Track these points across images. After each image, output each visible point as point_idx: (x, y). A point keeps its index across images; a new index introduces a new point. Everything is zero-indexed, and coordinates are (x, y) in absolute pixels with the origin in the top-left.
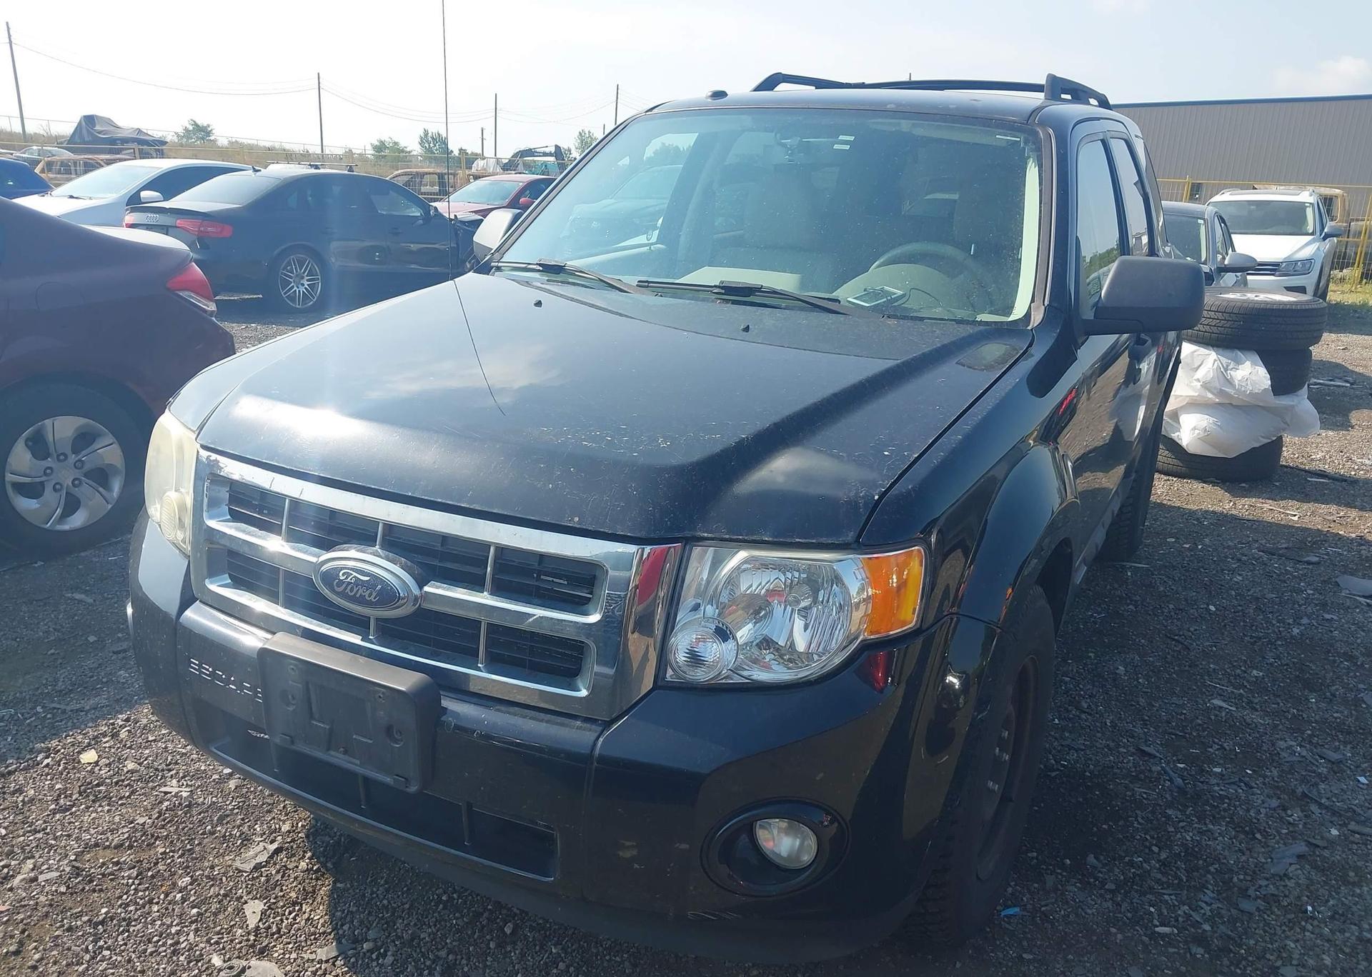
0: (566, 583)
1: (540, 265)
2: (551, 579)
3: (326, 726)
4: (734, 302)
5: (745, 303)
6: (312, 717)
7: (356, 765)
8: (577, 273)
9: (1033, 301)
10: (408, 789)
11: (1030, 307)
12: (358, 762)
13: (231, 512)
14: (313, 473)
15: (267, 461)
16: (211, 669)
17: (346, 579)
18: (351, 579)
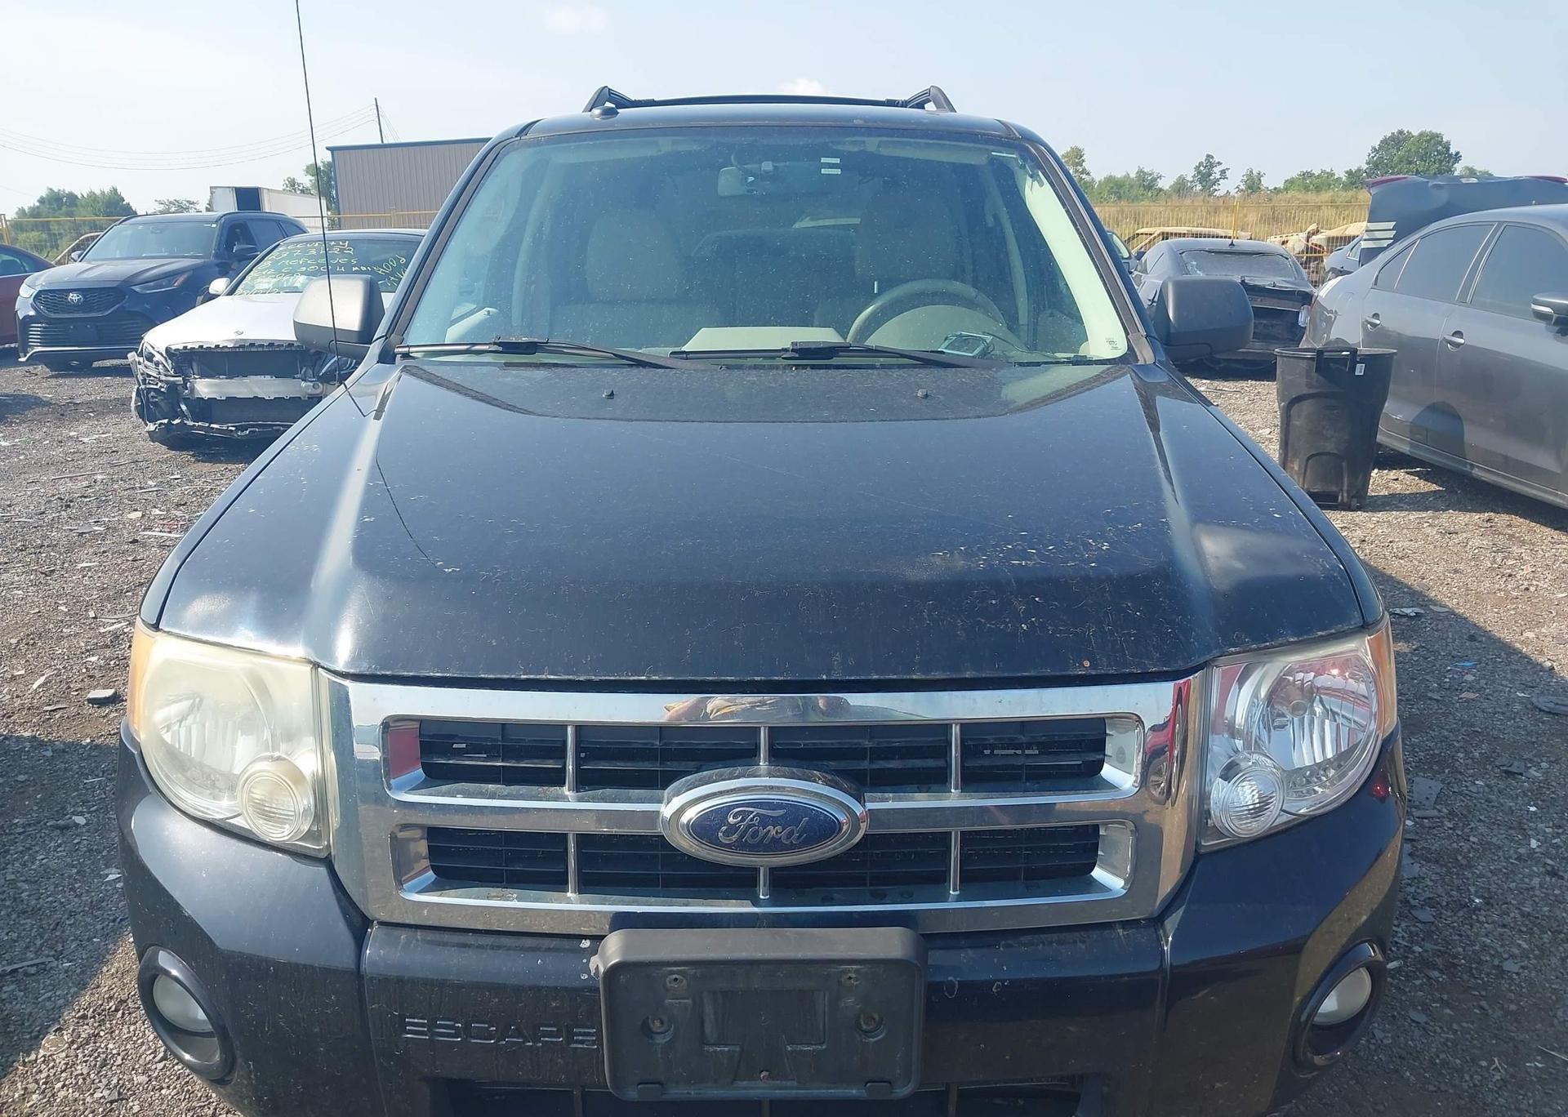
0: (1037, 752)
1: (499, 344)
2: (1012, 752)
3: (732, 1048)
4: (813, 367)
5: (827, 367)
6: (703, 1040)
7: (792, 1088)
8: (565, 351)
9: (1127, 334)
10: (893, 1095)
11: (1128, 340)
12: (795, 1084)
13: (427, 768)
14: (636, 678)
15: (532, 677)
16: (460, 1025)
17: (741, 821)
18: (752, 820)
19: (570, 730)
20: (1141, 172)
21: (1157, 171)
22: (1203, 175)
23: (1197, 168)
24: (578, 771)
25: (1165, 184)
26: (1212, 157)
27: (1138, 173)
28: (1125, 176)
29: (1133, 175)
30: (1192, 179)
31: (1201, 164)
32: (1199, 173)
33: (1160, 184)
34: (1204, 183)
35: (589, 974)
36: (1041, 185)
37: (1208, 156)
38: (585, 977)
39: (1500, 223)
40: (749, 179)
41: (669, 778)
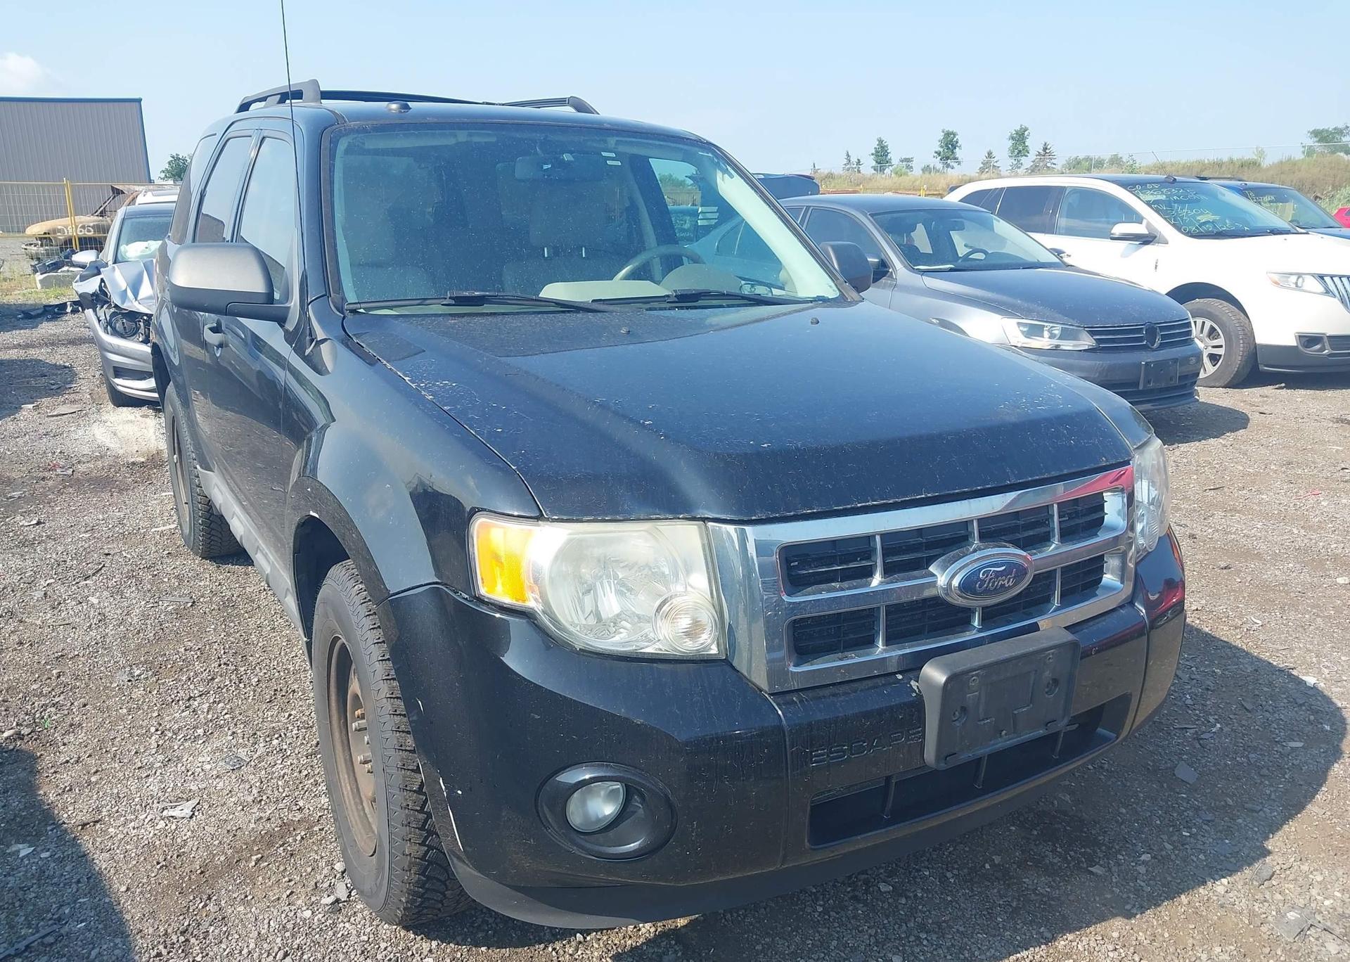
3: (991, 720)
6: (978, 718)
12: (1015, 735)
14: (919, 497)
15: (864, 504)
16: (846, 747)
17: (987, 577)
18: (991, 575)
19: (878, 538)
24: (885, 564)
35: (915, 692)
36: (732, 176)
38: (914, 695)
39: (808, 207)
40: (545, 167)
41: (930, 561)
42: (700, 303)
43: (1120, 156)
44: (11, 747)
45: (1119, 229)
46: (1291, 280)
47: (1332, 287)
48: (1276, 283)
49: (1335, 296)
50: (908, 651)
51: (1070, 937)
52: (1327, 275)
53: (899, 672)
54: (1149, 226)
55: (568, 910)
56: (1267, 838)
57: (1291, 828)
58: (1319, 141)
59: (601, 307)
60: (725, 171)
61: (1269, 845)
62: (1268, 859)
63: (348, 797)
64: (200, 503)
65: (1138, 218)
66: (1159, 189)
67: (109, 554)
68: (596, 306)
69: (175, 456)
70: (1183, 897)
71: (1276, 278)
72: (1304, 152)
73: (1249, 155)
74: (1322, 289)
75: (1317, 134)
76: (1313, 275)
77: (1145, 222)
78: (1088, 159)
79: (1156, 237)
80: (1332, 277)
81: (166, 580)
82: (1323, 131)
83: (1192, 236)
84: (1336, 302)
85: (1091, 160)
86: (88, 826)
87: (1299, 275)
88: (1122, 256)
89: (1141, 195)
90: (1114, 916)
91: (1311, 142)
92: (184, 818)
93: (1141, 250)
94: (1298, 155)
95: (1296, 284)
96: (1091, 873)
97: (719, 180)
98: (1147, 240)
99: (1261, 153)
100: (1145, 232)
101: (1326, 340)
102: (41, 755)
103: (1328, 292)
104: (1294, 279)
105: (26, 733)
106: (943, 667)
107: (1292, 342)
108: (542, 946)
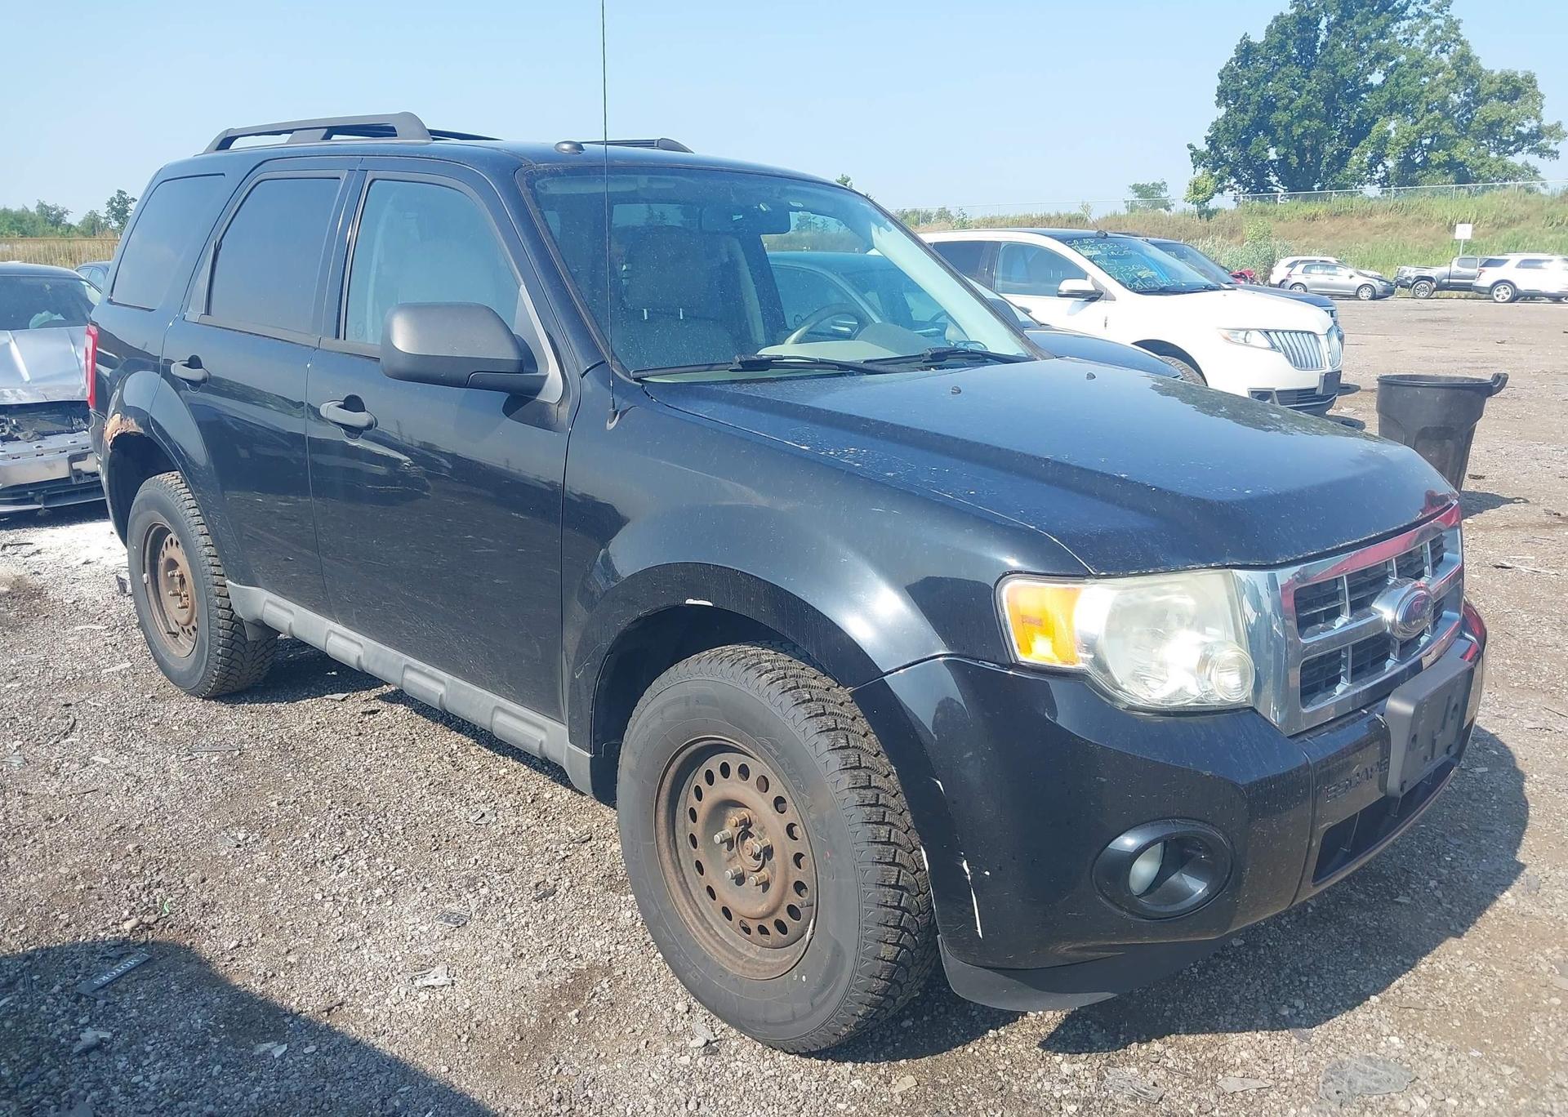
14: (1373, 536)
15: (1343, 545)
19: (1345, 579)
20: (41, 206)
21: (61, 206)
22: (118, 211)
23: (110, 204)
24: (1349, 603)
25: (74, 219)
26: (125, 193)
27: (38, 207)
28: (23, 210)
29: (33, 209)
30: (106, 215)
31: (113, 200)
32: (113, 208)
33: (70, 219)
34: (121, 220)
35: (1383, 724)
37: (119, 191)
40: (736, 218)
41: (1373, 597)
42: (948, 362)
43: (947, 209)
44: (143, 940)
45: (1067, 285)
46: (1239, 335)
47: (1277, 343)
48: (1227, 339)
49: (1280, 351)
50: (1368, 686)
51: (1427, 959)
52: (1272, 331)
53: (1364, 708)
54: (1094, 282)
55: (1053, 991)
56: (1515, 853)
57: (1528, 841)
58: (1139, 197)
59: (875, 367)
60: (880, 224)
61: (1521, 857)
62: (1527, 871)
63: (693, 923)
64: (222, 628)
65: (1082, 275)
66: (1095, 244)
67: (70, 705)
68: (869, 366)
69: (145, 575)
70: (1488, 912)
71: (1225, 333)
72: (1127, 207)
73: (1076, 211)
74: (1268, 345)
75: (1137, 188)
76: (1259, 330)
77: (1090, 278)
78: (915, 212)
79: (1102, 294)
80: (1276, 332)
81: (176, 728)
82: (1143, 186)
83: (1138, 292)
84: (1281, 357)
85: (919, 213)
86: (334, 1011)
87: (1247, 331)
88: (1069, 314)
89: (1081, 251)
90: (1447, 937)
91: (1132, 196)
92: (443, 986)
93: (1088, 308)
94: (1123, 211)
95: (1245, 339)
96: (1398, 903)
97: (874, 233)
98: (1093, 297)
99: (1086, 207)
100: (1092, 289)
101: (1275, 394)
102: (191, 943)
103: (1273, 347)
104: (1242, 334)
105: (153, 921)
106: (1405, 698)
107: (1246, 395)
108: (960, 1048)
